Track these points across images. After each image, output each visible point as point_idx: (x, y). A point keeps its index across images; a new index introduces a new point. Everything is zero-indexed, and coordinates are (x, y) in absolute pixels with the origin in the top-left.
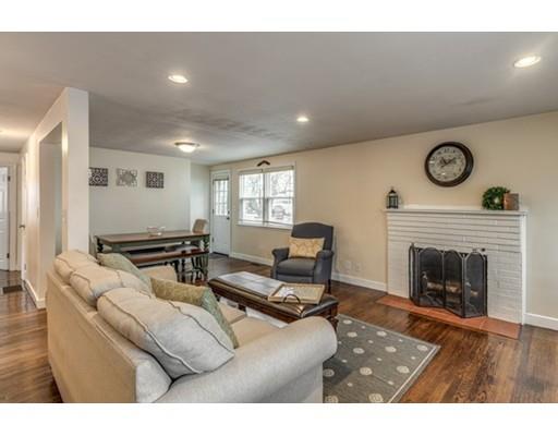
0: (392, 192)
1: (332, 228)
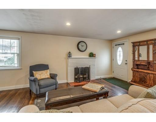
0: (70, 52)
1: (48, 65)
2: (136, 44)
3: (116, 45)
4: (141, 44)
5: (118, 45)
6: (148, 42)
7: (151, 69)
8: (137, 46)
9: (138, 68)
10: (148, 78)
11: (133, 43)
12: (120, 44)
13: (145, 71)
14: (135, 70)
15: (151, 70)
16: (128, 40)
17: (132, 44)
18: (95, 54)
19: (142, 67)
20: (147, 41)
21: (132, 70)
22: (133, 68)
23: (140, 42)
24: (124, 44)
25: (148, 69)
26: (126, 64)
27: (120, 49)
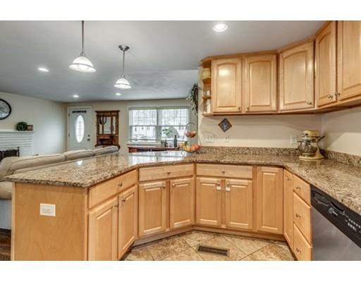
2: (100, 114)
3: (74, 112)
4: (106, 114)
5: (78, 112)
6: (112, 113)
7: (114, 143)
8: (101, 116)
11: (97, 112)
12: (81, 112)
16: (91, 107)
18: (32, 126)
22: (96, 144)
24: (85, 112)
26: (89, 140)
27: (80, 119)
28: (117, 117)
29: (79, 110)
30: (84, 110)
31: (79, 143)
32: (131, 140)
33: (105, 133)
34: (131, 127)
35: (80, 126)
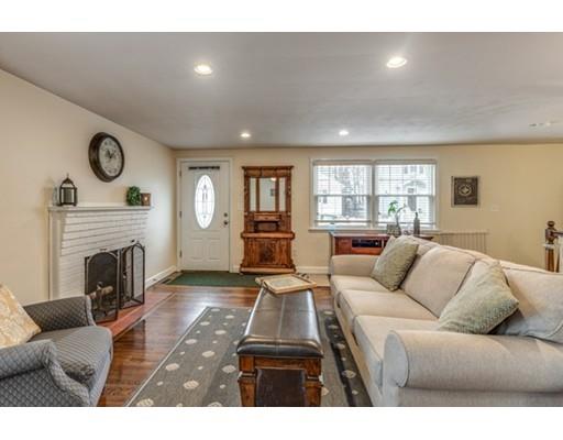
2: (251, 172)
3: (191, 168)
4: (264, 173)
5: (201, 168)
6: (278, 171)
7: (283, 228)
8: (254, 176)
9: (256, 231)
10: (278, 249)
11: (246, 169)
12: (207, 168)
13: (272, 235)
14: (250, 235)
15: (282, 232)
16: (231, 159)
17: (243, 171)
18: (148, 195)
19: (265, 226)
20: (276, 169)
21: (242, 237)
22: (244, 232)
23: (261, 169)
24: (218, 168)
25: (277, 231)
26: (226, 223)
27: (205, 181)
28: (289, 178)
29: (204, 165)
30: (215, 164)
31: (203, 230)
32: (316, 221)
33: (261, 209)
34: (316, 198)
35: (205, 196)
